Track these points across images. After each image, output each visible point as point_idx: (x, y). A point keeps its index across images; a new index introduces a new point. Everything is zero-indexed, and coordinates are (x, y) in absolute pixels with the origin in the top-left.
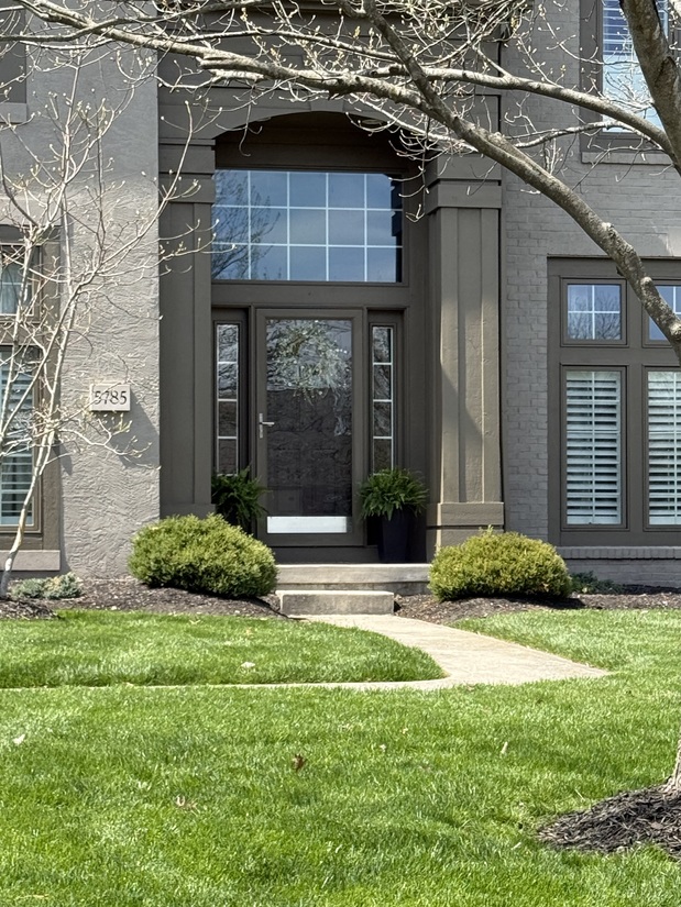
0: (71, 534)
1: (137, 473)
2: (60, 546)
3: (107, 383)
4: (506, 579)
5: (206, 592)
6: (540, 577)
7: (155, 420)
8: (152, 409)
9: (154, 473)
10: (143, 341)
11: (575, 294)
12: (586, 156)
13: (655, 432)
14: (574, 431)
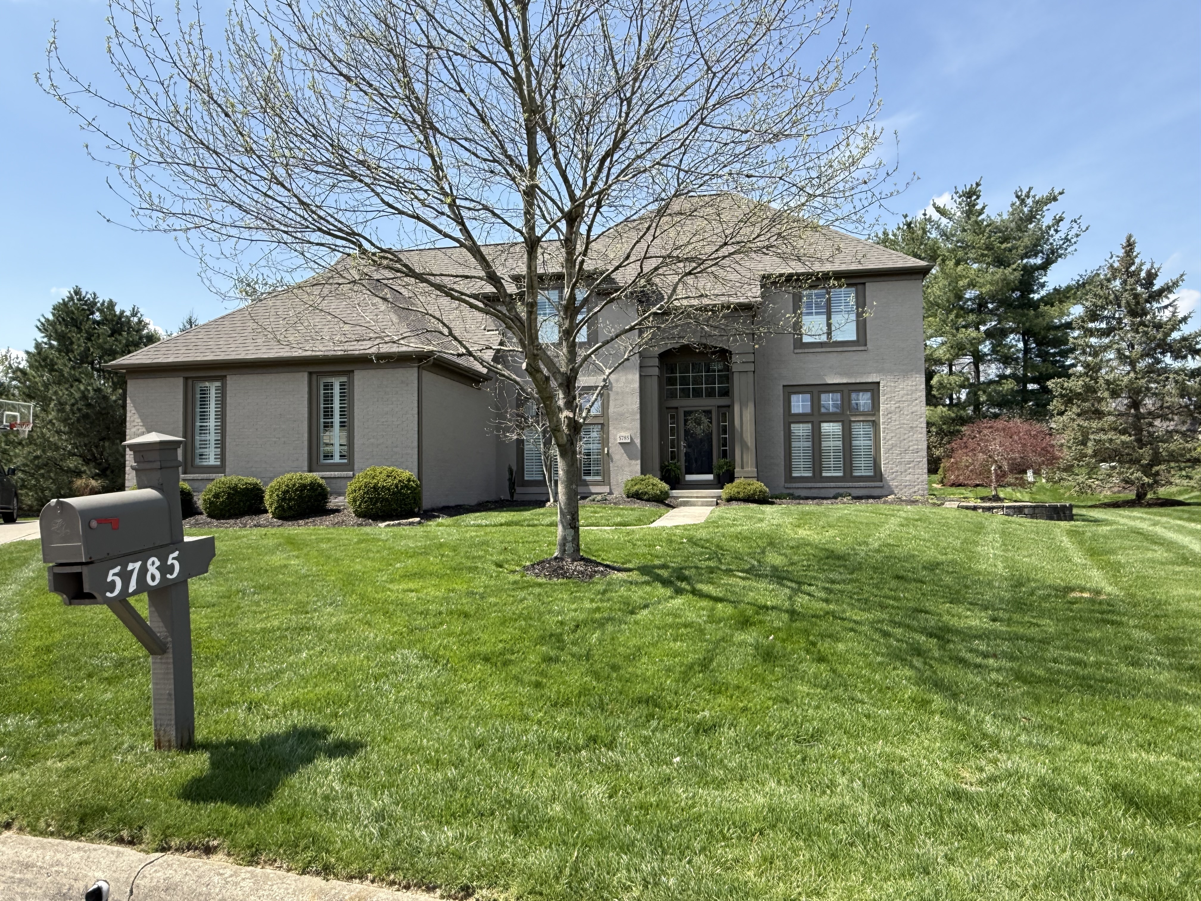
0: (613, 481)
1: (633, 462)
2: (609, 484)
3: (623, 434)
4: (741, 495)
5: (642, 499)
6: (754, 494)
7: (639, 445)
8: (638, 441)
9: (639, 462)
10: (634, 420)
11: (794, 398)
12: (796, 351)
13: (824, 444)
14: (794, 444)
